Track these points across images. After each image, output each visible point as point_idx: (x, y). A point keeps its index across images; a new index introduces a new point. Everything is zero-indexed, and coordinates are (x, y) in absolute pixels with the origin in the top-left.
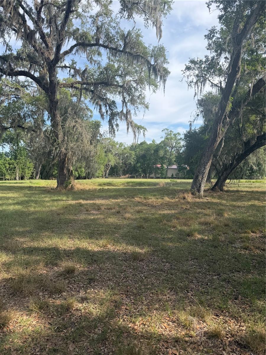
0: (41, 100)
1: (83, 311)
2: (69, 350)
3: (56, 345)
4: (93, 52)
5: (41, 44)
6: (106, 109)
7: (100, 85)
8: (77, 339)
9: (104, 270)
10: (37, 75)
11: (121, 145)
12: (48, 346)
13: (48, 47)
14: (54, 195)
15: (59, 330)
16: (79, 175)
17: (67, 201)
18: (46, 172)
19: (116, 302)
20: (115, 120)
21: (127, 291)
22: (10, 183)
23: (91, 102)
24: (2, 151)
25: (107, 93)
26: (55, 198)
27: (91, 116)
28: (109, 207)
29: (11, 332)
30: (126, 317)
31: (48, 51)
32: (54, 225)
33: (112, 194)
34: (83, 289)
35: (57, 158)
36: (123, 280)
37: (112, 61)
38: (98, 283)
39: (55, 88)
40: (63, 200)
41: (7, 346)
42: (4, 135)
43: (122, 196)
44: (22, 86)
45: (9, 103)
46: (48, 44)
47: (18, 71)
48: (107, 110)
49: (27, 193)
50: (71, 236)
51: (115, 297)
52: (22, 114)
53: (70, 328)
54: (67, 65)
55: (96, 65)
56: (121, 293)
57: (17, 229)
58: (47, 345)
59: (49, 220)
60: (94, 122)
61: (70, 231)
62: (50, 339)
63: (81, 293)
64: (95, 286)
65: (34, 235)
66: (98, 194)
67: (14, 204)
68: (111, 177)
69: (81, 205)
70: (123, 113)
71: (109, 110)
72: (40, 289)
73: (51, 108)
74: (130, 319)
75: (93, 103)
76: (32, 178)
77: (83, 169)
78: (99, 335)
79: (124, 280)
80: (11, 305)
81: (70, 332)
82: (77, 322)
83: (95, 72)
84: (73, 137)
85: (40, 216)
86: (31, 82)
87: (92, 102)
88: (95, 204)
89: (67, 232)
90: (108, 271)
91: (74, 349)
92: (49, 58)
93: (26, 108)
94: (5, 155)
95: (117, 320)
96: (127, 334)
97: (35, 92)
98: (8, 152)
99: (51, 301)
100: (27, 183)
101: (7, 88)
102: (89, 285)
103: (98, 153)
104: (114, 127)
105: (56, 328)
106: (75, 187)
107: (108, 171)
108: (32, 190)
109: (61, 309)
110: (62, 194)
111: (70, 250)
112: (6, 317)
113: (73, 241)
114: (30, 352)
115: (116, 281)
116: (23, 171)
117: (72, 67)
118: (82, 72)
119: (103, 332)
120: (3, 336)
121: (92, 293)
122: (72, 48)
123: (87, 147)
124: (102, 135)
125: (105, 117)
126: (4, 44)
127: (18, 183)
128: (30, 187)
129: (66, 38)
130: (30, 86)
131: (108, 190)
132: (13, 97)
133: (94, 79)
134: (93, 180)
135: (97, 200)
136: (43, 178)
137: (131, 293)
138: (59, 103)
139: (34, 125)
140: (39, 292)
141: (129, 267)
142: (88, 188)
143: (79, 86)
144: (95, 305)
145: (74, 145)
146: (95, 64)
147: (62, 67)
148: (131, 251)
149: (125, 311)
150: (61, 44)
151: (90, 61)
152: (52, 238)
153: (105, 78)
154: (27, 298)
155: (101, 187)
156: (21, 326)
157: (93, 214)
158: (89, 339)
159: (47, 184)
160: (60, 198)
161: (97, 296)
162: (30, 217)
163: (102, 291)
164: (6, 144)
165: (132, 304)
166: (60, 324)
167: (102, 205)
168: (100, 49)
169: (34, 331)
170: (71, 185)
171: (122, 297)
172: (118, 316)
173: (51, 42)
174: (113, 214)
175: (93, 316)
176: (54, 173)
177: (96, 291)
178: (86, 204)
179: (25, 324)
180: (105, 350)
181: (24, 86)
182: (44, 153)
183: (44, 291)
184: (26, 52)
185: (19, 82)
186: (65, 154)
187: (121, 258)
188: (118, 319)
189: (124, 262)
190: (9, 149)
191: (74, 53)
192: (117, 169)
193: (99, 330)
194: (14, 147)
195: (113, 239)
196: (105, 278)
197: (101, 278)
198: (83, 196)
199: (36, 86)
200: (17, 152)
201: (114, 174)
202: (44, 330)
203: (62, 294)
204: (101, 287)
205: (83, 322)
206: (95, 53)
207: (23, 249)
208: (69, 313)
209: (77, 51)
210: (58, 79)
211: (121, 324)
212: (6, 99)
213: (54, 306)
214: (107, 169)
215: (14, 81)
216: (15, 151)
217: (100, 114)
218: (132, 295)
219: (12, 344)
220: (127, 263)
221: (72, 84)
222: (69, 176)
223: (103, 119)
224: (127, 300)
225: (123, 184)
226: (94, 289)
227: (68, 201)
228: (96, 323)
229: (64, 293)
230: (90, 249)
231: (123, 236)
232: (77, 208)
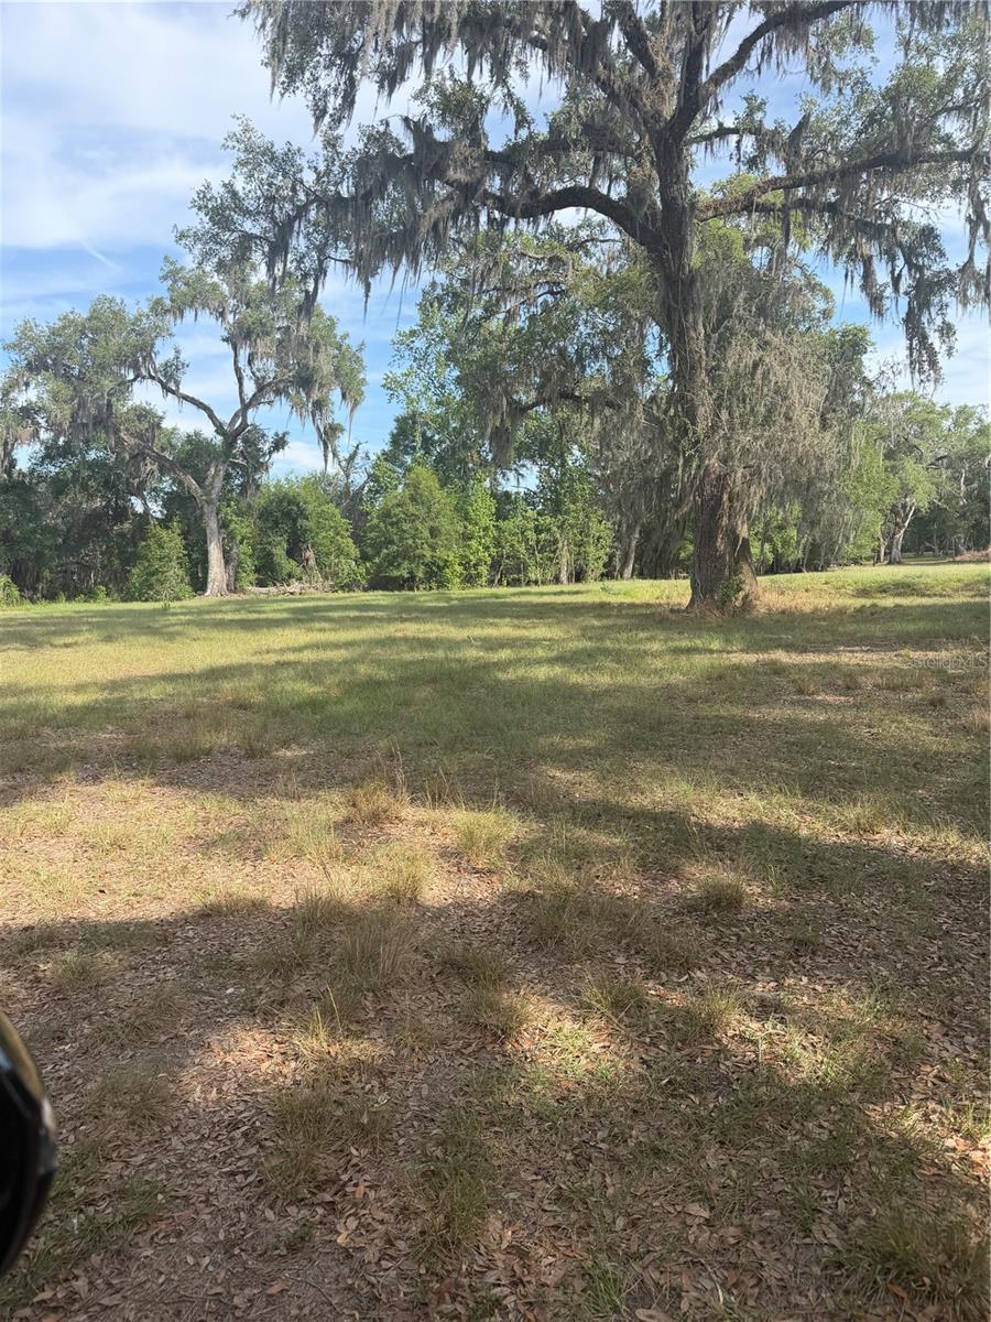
0: (633, 287)
1: (763, 1046)
2: (704, 1165)
3: (660, 1135)
4: (837, 39)
5: (632, 69)
6: (893, 272)
7: (864, 176)
8: (735, 1135)
9: (855, 917)
10: (618, 191)
11: (964, 416)
12: (634, 1132)
13: (655, 70)
14: (679, 633)
15: (672, 1090)
16: (778, 557)
17: (725, 655)
18: (655, 551)
19: (897, 1042)
20: (933, 310)
21: (952, 1013)
22: (542, 594)
23: (827, 253)
24: (515, 490)
25: (897, 201)
26: (685, 644)
27: (826, 314)
28: (898, 681)
29: (526, 1058)
30: (939, 1108)
31: (655, 86)
32: (673, 735)
33: (911, 627)
34: (768, 970)
35: (692, 498)
36: (936, 965)
37: (922, 50)
38: (830, 961)
39: (681, 227)
40: (711, 652)
41: (512, 1098)
42: (520, 434)
43: (956, 637)
44: (571, 248)
45: (532, 318)
46: (655, 57)
47: (555, 193)
48: (897, 272)
49: (593, 627)
50: (733, 780)
51: (895, 1025)
52: (573, 351)
53: (714, 1094)
54: (729, 123)
55: (847, 91)
56: (922, 1015)
57: (557, 739)
58: (631, 1128)
59: (659, 719)
60: (838, 337)
61: (731, 763)
62: (644, 1113)
63: (760, 985)
64: (818, 968)
65: (607, 765)
66: (851, 628)
67: (551, 661)
68: (915, 557)
69: (777, 670)
70: (976, 275)
71: (905, 271)
72: (619, 943)
73: (670, 306)
74: (955, 1118)
75: (837, 256)
76: (609, 574)
77: (793, 533)
78: (819, 1143)
79: (940, 969)
80: (529, 976)
81: (711, 1106)
82: (738, 1079)
83: (845, 122)
84: (752, 410)
85: (629, 704)
86: (600, 225)
87: (831, 252)
88: (835, 667)
89: (719, 763)
90: (873, 923)
91: (724, 1165)
92: (658, 114)
93: (586, 322)
94: (526, 500)
95: (898, 1110)
96: (935, 1170)
97: (613, 259)
98: (534, 489)
99: (652, 990)
100: (593, 591)
101: (524, 264)
102: (791, 961)
103: (853, 461)
104: (934, 339)
105: (664, 1082)
106: (758, 602)
107: (900, 535)
108: (609, 616)
109: (684, 1023)
110: (708, 630)
111: (730, 830)
112: (512, 1008)
113: (739, 798)
114: (579, 1136)
115: (906, 965)
116: (579, 554)
117: (749, 126)
118: (786, 135)
119: (835, 1138)
120: (504, 1065)
121: (800, 992)
122: (746, 48)
123: (807, 443)
124: (875, 384)
125: (887, 303)
126: (506, 106)
127: (566, 593)
128: (603, 606)
129: (720, 13)
130: (597, 240)
131: (899, 613)
132: (542, 291)
133: (840, 155)
134: (836, 574)
135: (844, 651)
136: (646, 572)
137: (965, 1024)
138: (698, 284)
139: (613, 382)
140: (615, 952)
141: (966, 920)
142: (811, 607)
143: (775, 198)
144: (810, 1036)
145: (756, 438)
146: (840, 90)
147: (708, 138)
148: (981, 859)
149: (934, 1084)
150: (700, 44)
151: (820, 82)
152: (663, 780)
153: (890, 137)
154: (578, 966)
155: (868, 602)
156: (555, 1047)
157: (825, 706)
158: (778, 1149)
159: (657, 593)
160: (698, 643)
161: (821, 1004)
162: (596, 706)
163: (844, 991)
164: (528, 463)
165: (970, 1064)
166: (679, 1072)
167: (867, 671)
168: (866, 16)
169: (592, 1074)
170: (741, 594)
171: (926, 1028)
172: (901, 1097)
173: (667, 48)
174: (913, 708)
175: (799, 1072)
176: (683, 555)
177: (819, 988)
178: (801, 668)
179: (566, 1044)
180: (837, 1204)
181: (578, 246)
182: (647, 481)
183: (633, 952)
184: (579, 116)
185: (557, 235)
186: (719, 478)
187: (933, 883)
188: (903, 1107)
189: (948, 900)
190: (537, 481)
191: (756, 66)
192: (944, 522)
193: (821, 1127)
194: (553, 471)
195: (905, 808)
196: (860, 948)
197: (841, 943)
198: (787, 637)
199: (617, 236)
200: (562, 488)
201: (928, 544)
202: (626, 1079)
203: (693, 974)
204: (838, 976)
205: (761, 1084)
206: (843, 39)
207: (571, 807)
208: (711, 1043)
209: (767, 52)
210: (694, 190)
211: (913, 1128)
212: (523, 303)
213: (661, 1007)
214: (897, 524)
215: (544, 233)
216: (556, 484)
217: (867, 294)
218: (972, 1031)
219: (528, 1095)
220: (961, 905)
221: (749, 196)
222: (737, 563)
223: (880, 314)
224: (947, 1045)
225: (968, 586)
226: (809, 980)
227: (728, 652)
228: (812, 1099)
229: (699, 973)
230: (804, 832)
231: (950, 800)
232: (762, 679)
